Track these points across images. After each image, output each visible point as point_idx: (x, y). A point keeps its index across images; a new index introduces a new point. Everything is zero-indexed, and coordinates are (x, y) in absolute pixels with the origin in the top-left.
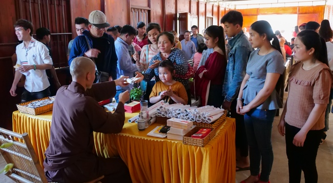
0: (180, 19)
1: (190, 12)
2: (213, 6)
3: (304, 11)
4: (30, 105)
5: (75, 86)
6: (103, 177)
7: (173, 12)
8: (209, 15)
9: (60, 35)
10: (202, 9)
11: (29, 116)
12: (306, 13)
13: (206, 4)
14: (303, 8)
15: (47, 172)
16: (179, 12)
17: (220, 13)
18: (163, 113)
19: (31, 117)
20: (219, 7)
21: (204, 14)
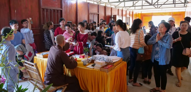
0: (113, 18)
1: (118, 14)
2: (130, 12)
3: (175, 14)
4: (41, 54)
5: (58, 47)
6: (68, 84)
7: (110, 14)
8: (128, 16)
9: (58, 25)
10: (124, 13)
11: (40, 58)
12: (176, 15)
13: (126, 11)
14: (174, 13)
15: (45, 81)
16: (113, 14)
17: (134, 15)
18: (94, 58)
19: (41, 59)
20: (133, 12)
21: (125, 15)
